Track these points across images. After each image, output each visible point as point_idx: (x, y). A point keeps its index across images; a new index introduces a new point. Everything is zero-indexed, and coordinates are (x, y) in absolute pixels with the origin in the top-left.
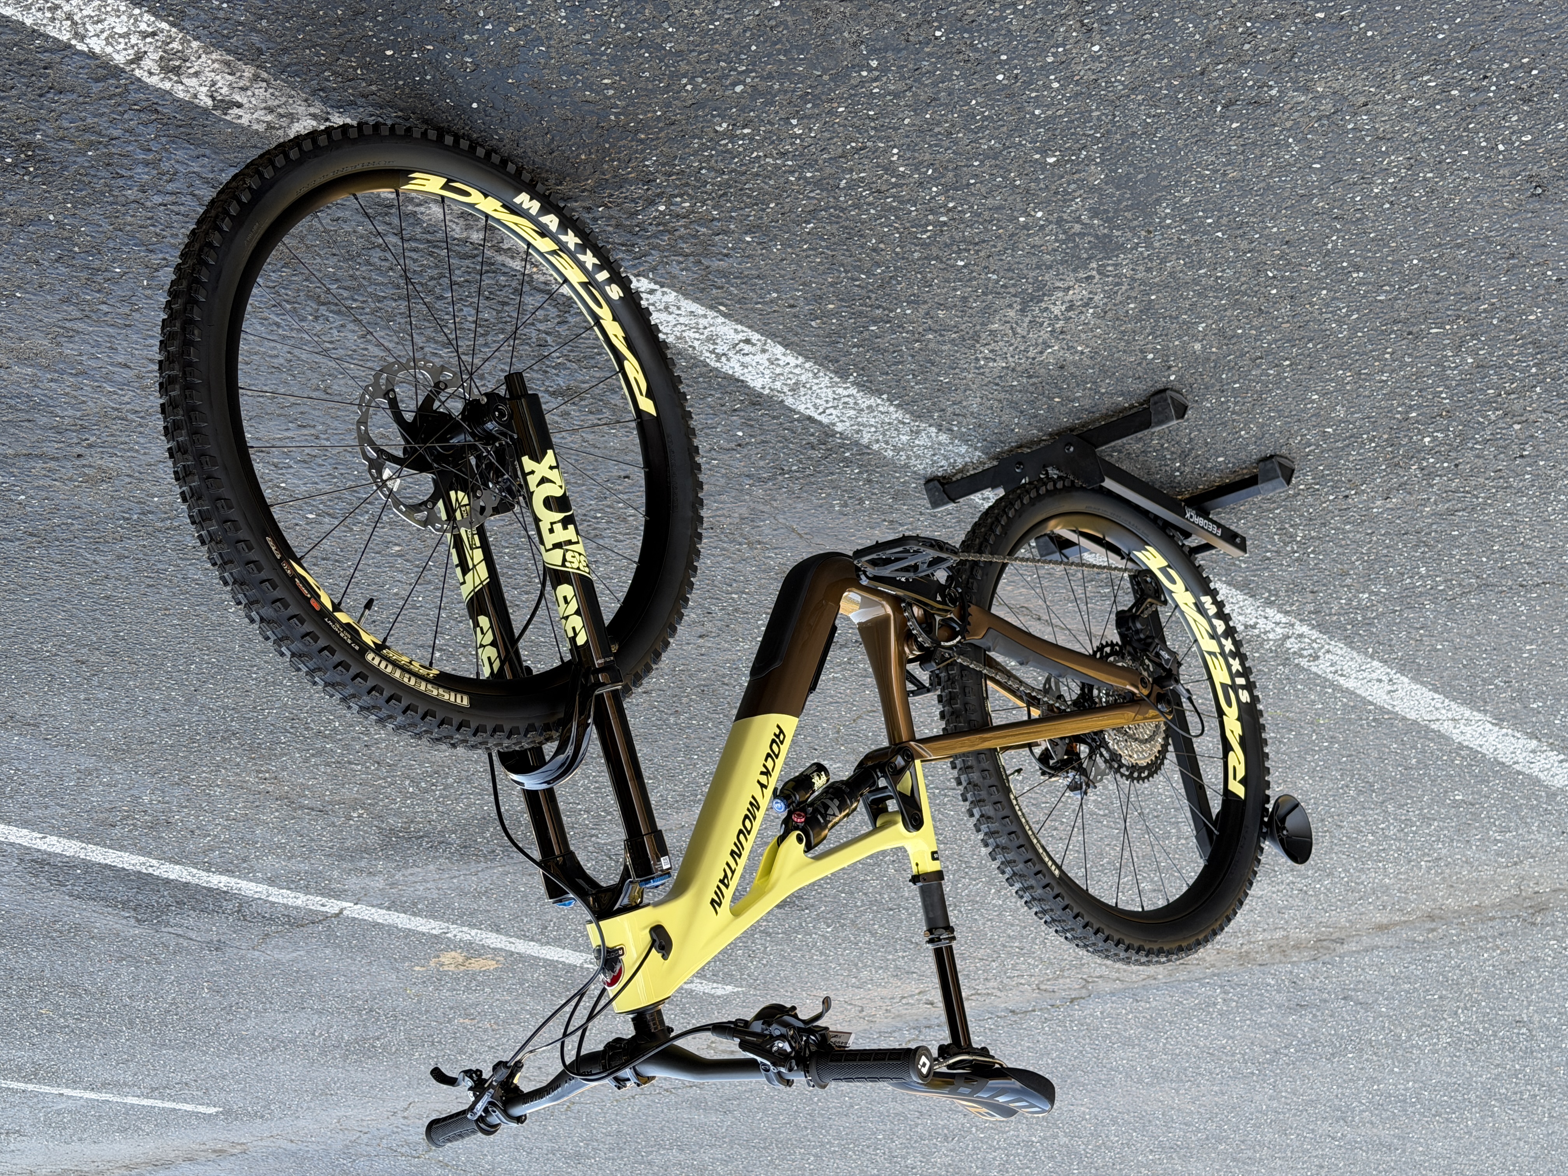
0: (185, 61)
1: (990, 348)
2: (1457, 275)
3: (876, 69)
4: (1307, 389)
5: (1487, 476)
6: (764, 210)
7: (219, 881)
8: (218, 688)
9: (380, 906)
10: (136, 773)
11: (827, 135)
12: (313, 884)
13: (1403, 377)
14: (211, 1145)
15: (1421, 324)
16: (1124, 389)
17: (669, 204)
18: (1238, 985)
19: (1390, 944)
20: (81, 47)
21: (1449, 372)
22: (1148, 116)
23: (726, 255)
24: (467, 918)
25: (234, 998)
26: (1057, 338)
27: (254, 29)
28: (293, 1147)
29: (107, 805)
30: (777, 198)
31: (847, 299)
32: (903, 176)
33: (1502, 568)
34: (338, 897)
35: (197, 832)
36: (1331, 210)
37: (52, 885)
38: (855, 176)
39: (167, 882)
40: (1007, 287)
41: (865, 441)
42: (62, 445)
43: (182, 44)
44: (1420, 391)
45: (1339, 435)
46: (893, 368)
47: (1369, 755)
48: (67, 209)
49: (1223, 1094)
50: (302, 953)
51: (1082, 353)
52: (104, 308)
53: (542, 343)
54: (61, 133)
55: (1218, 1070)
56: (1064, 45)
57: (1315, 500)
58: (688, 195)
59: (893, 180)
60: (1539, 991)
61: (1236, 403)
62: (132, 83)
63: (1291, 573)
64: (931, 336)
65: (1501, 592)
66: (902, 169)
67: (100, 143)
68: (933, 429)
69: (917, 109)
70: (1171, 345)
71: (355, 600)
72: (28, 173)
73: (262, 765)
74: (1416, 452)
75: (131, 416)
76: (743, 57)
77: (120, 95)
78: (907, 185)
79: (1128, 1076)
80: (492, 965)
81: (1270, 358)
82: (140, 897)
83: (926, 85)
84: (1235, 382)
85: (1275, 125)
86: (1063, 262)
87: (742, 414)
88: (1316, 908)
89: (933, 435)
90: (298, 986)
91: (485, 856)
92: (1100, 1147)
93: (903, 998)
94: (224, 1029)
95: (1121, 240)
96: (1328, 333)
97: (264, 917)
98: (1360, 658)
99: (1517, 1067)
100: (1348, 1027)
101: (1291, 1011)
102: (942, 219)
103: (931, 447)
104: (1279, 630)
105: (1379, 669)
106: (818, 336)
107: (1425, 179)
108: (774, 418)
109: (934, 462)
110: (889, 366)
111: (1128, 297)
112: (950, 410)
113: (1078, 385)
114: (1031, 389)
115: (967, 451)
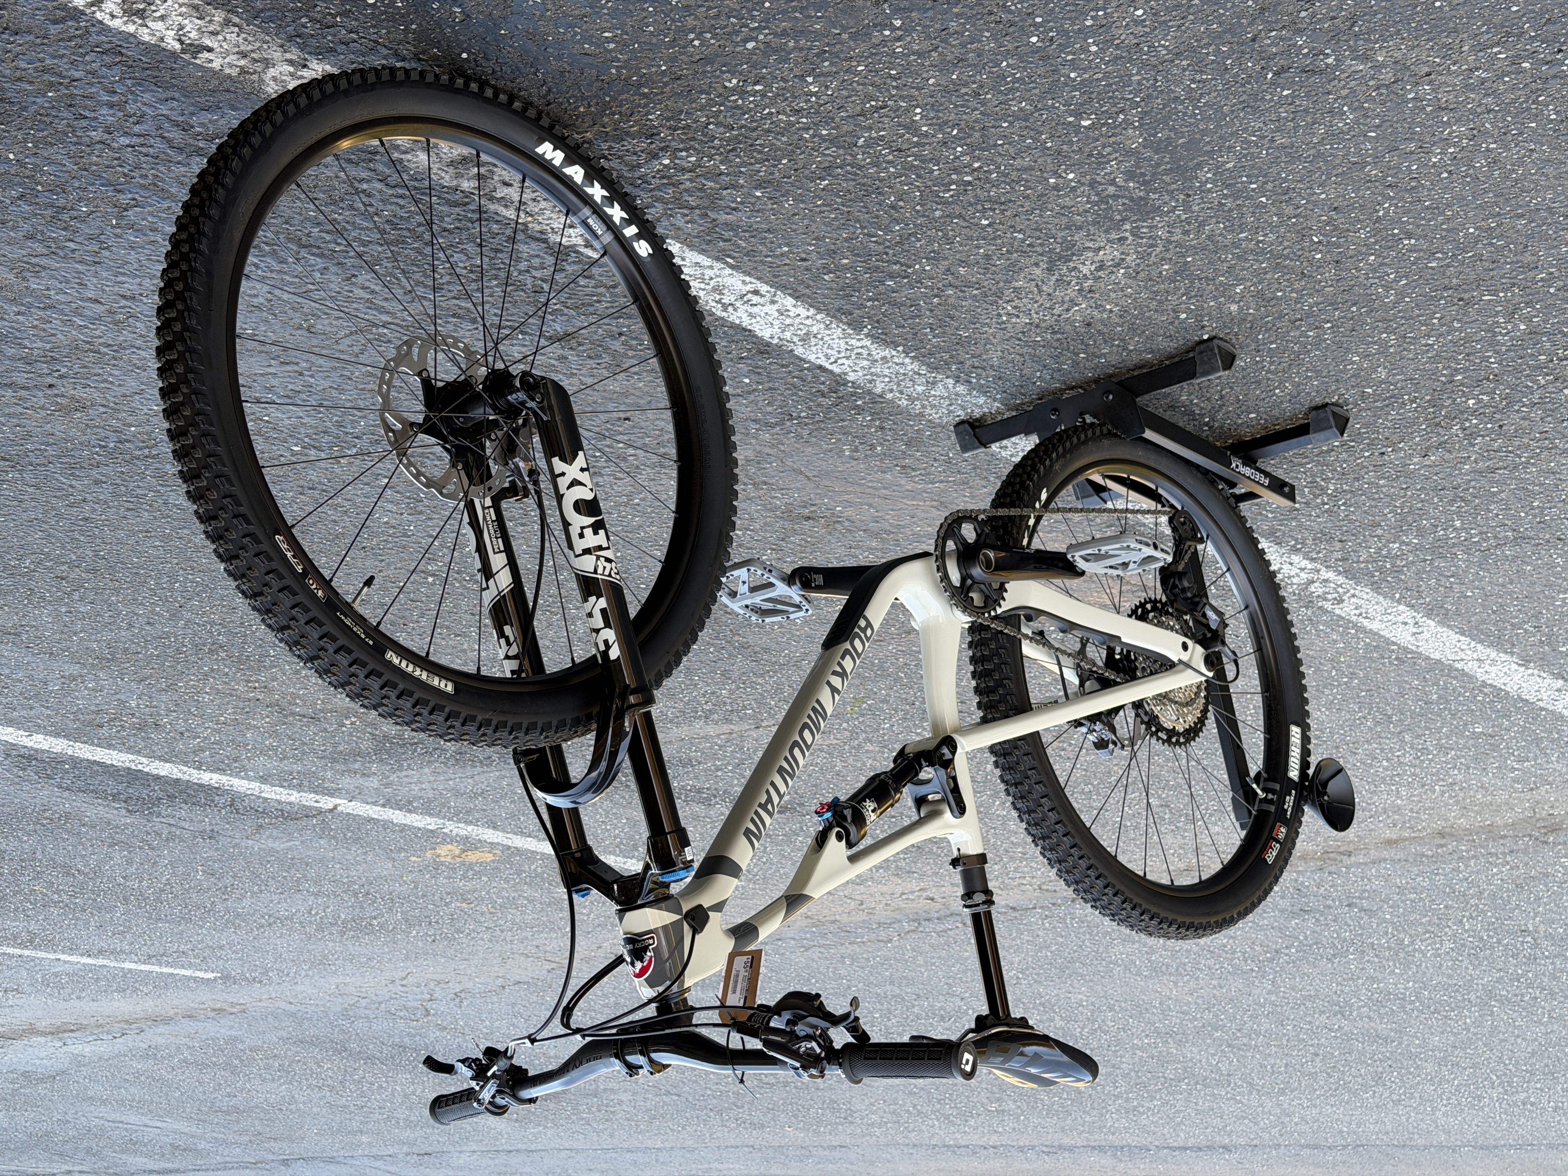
0: (150, 4)
1: (1014, 304)
2: (1515, 244)
3: (899, 28)
4: (1348, 350)
5: (1532, 436)
6: (775, 166)
7: (210, 778)
8: (203, 605)
9: (375, 803)
10: (122, 680)
11: (845, 93)
12: (306, 783)
13: (1451, 341)
14: (210, 1005)
15: (1474, 290)
16: (1154, 347)
17: (674, 158)
19: (1398, 857)
21: (1500, 338)
22: (1193, 81)
23: (735, 209)
24: (464, 815)
25: (229, 881)
26: (1085, 297)
28: (292, 1008)
29: (94, 708)
30: (791, 155)
31: (863, 255)
32: (926, 135)
33: (1540, 522)
34: (331, 795)
35: (187, 734)
36: (1384, 178)
37: (40, 778)
38: (874, 135)
39: (158, 778)
40: (1033, 246)
41: (878, 390)
42: (31, 375)
44: (1468, 355)
45: (1379, 395)
46: (910, 321)
47: (1389, 691)
48: (28, 149)
49: (1221, 988)
50: (297, 843)
51: (1111, 311)
52: (72, 245)
53: (538, 289)
54: (17, 74)
55: (1217, 966)
56: (1104, 9)
57: (1350, 456)
58: (695, 149)
59: (915, 139)
60: (1546, 904)
61: (1271, 363)
62: (93, 25)
63: (1319, 524)
65: (1538, 545)
66: (924, 129)
67: (61, 84)
68: (951, 381)
69: (943, 69)
70: (1206, 306)
71: (344, 527)
73: (251, 676)
74: (1460, 413)
75: (103, 350)
76: (756, 13)
77: (81, 36)
78: (930, 144)
79: (1127, 969)
80: (489, 857)
81: (1311, 320)
82: (130, 790)
83: (954, 46)
84: (1272, 343)
85: (1329, 93)
86: (1095, 223)
87: (749, 362)
89: (950, 386)
90: (293, 872)
91: (481, 762)
92: (1096, 1030)
93: (903, 894)
94: (220, 907)
95: (1157, 203)
96: (1374, 297)
97: (257, 811)
98: (1385, 603)
99: (1520, 971)
100: (1351, 931)
101: (1294, 915)
102: (966, 179)
103: (948, 397)
104: (1303, 575)
105: (1405, 613)
106: (831, 289)
107: (1488, 150)
108: (783, 366)
109: (950, 412)
110: (905, 320)
111: (1163, 259)
112: (969, 363)
113: (1105, 342)
114: (1055, 344)
115: (985, 402)
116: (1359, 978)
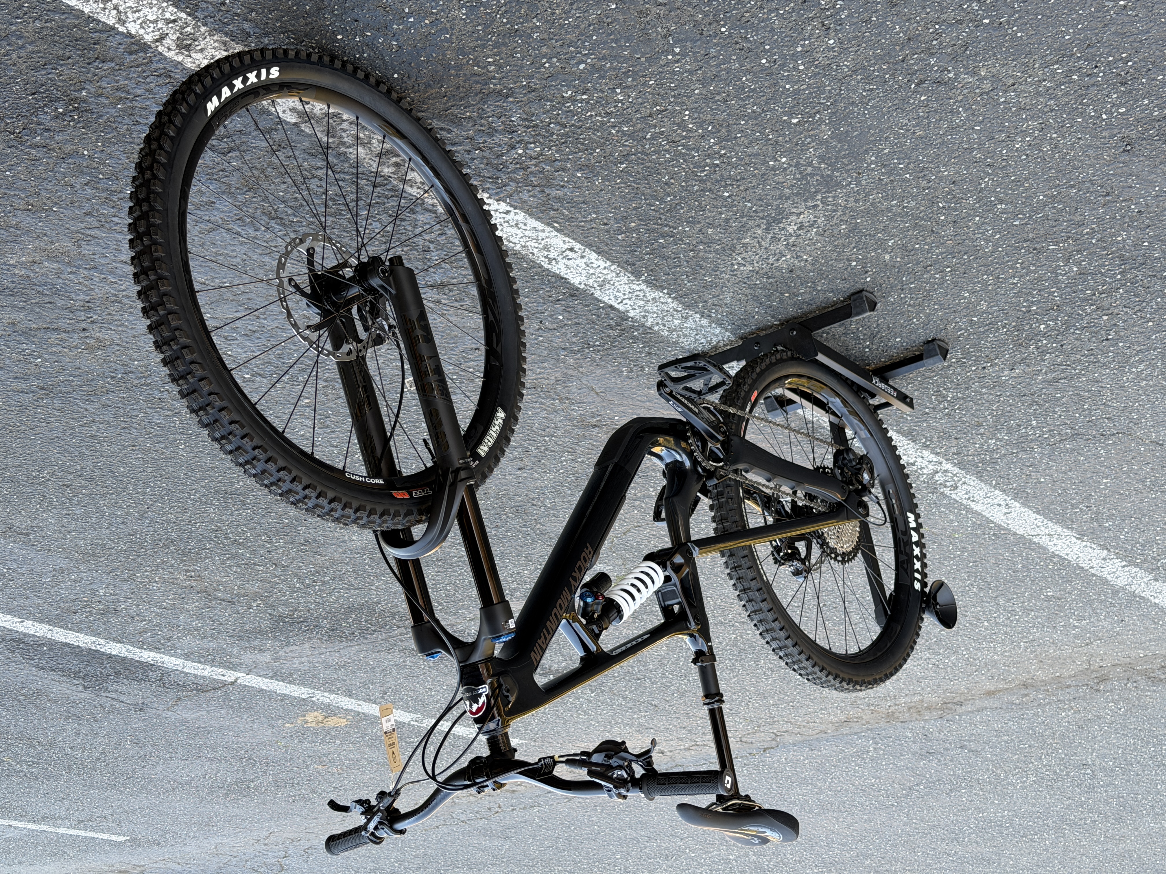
0: (194, 41)
1: (742, 256)
2: (1070, 207)
3: (678, 54)
4: (961, 288)
5: (1083, 353)
6: (591, 154)
7: (148, 656)
8: (164, 506)
9: (265, 676)
10: (97, 571)
11: (640, 100)
12: (218, 659)
13: (1029, 280)
14: (118, 867)
15: (1043, 242)
16: (834, 287)
17: (525, 148)
18: (885, 738)
19: (995, 705)
20: (122, 29)
21: (1060, 277)
22: (864, 90)
23: (562, 186)
24: (328, 686)
25: (148, 749)
26: (790, 250)
27: (245, 19)
29: (73, 597)
30: (602, 146)
31: (645, 219)
32: (691, 130)
33: (1089, 422)
34: (235, 669)
35: (137, 618)
36: (985, 159)
37: (24, 659)
38: (658, 130)
39: (110, 656)
40: (757, 212)
41: (649, 324)
42: (72, 321)
43: (194, 28)
44: (1040, 291)
45: (982, 322)
46: (673, 270)
47: (988, 561)
48: (98, 147)
50: (203, 713)
51: (806, 261)
52: (116, 219)
54: (100, 92)
56: (809, 39)
57: (962, 370)
58: (540, 142)
59: (684, 133)
61: (911, 299)
62: (140, 45)
63: (942, 424)
64: (701, 247)
65: (1088, 439)
66: (691, 126)
67: (127, 99)
68: (698, 316)
69: (704, 83)
70: (869, 256)
72: (73, 120)
73: (190, 566)
74: (1034, 336)
76: (587, 44)
77: (145, 64)
78: (693, 137)
80: (343, 722)
81: (937, 266)
82: (88, 669)
83: (712, 66)
84: (912, 283)
85: (950, 98)
86: (797, 195)
87: (564, 303)
88: (945, 678)
89: (697, 320)
90: (197, 739)
91: (347, 637)
94: (139, 773)
95: (839, 179)
96: (978, 248)
97: (178, 684)
98: (986, 488)
100: (963, 769)
101: (923, 757)
102: (716, 162)
103: (695, 329)
104: (931, 467)
105: (999, 496)
106: (622, 246)
108: (586, 306)
109: (697, 340)
110: (670, 269)
111: (842, 221)
112: (711, 301)
113: (802, 284)
114: (769, 287)
115: (720, 332)
116: (969, 809)
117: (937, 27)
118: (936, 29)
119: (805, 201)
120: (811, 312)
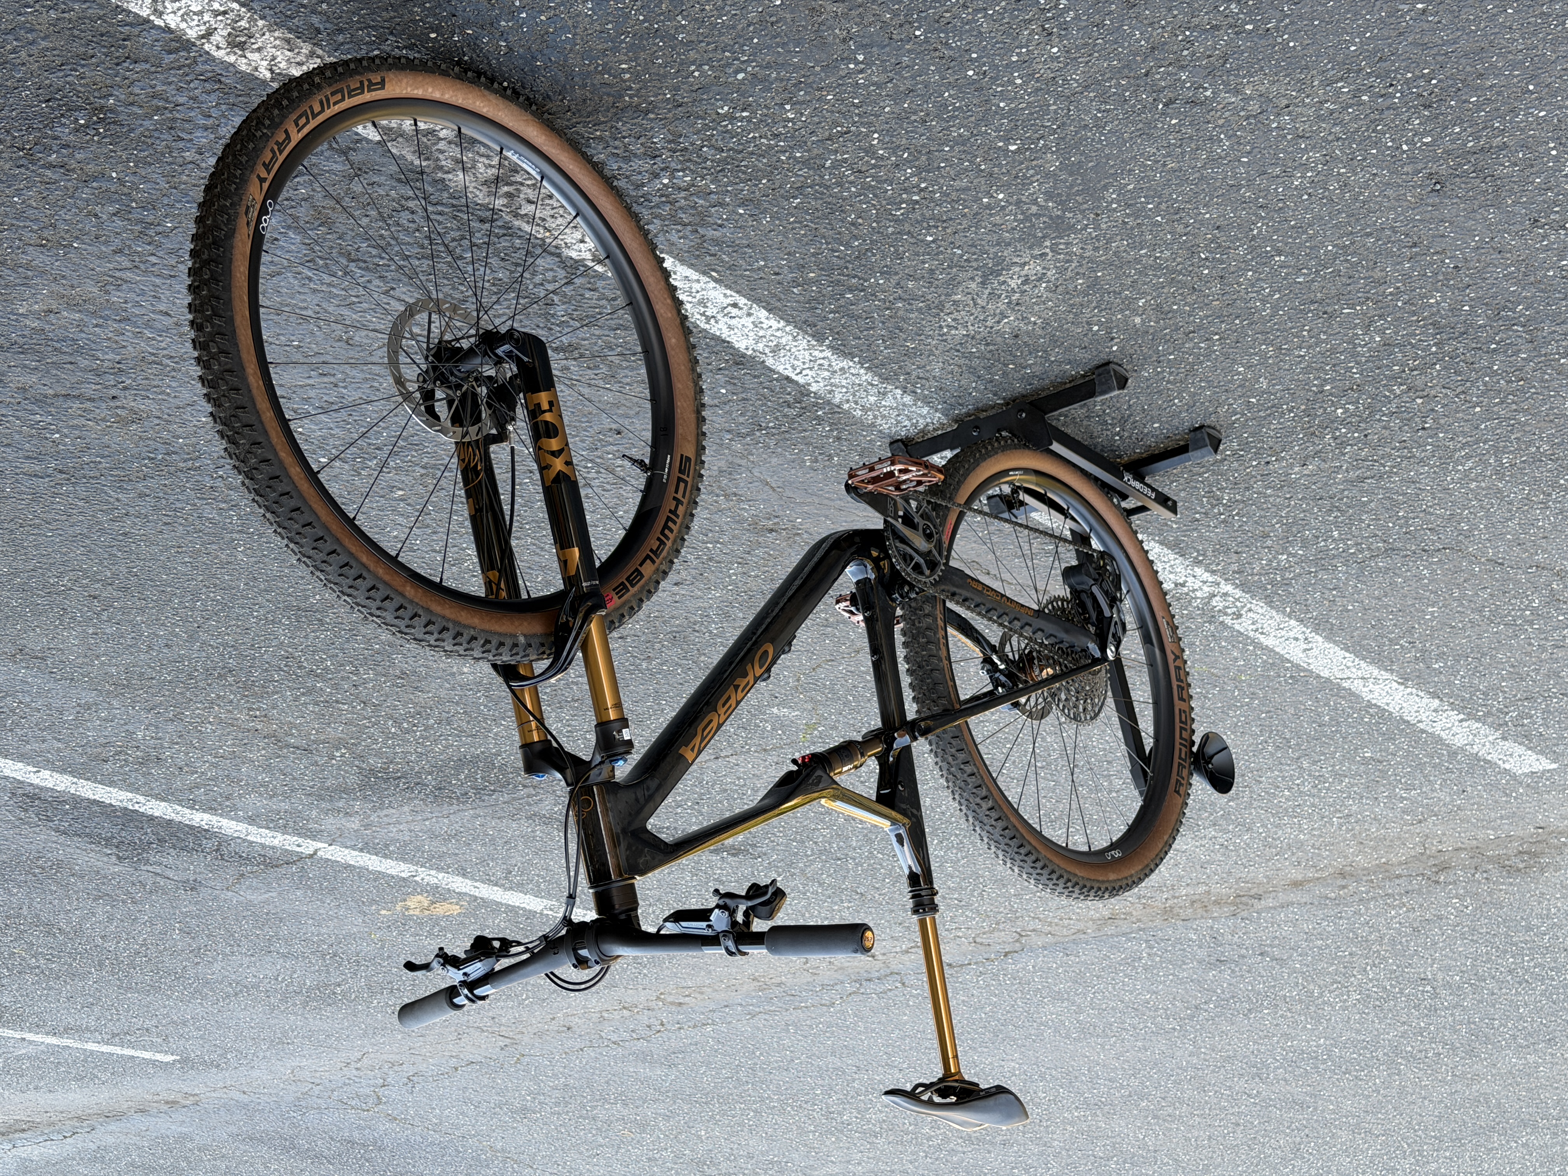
0: (250, 37)
1: (953, 316)
2: (1367, 261)
3: (862, 62)
4: (1234, 361)
5: (1393, 446)
6: (756, 185)
7: (200, 818)
8: (220, 625)
9: (353, 848)
10: (133, 708)
11: (816, 119)
12: (291, 824)
13: (1319, 352)
14: (164, 1096)
15: (1335, 304)
16: (1072, 358)
17: (672, 177)
19: (1304, 900)
20: (158, 22)
21: (1360, 349)
22: (1099, 111)
23: (720, 226)
24: (436, 862)
25: (202, 940)
26: (1013, 309)
27: (314, 12)
28: (245, 1098)
29: (102, 740)
30: (769, 176)
31: (827, 269)
32: (882, 158)
33: (1406, 533)
34: (313, 838)
35: (186, 769)
36: (1257, 199)
37: (40, 820)
38: (839, 157)
39: (151, 818)
40: (970, 262)
41: (837, 401)
42: (99, 387)
43: (249, 22)
44: (1334, 366)
45: (1262, 405)
46: (865, 333)
47: (1286, 712)
48: (129, 168)
50: (274, 894)
51: (1035, 323)
52: (153, 259)
53: (549, 302)
54: (131, 99)
56: (1027, 46)
57: (1240, 465)
58: (691, 170)
59: (873, 162)
60: (1441, 949)
61: (1171, 373)
62: (201, 56)
63: (1217, 534)
64: (900, 305)
65: (1406, 556)
66: (881, 152)
67: (166, 108)
68: (899, 392)
69: (897, 98)
70: (1114, 318)
72: (98, 134)
73: (254, 703)
74: (1331, 422)
75: (166, 361)
76: (746, 48)
77: (189, 66)
78: (886, 166)
80: (456, 910)
81: (1202, 333)
82: (123, 834)
83: (906, 78)
84: (1170, 354)
85: (1208, 122)
86: (1020, 240)
87: (727, 372)
88: (1236, 863)
89: (899, 396)
90: (266, 928)
91: (458, 798)
94: (191, 972)
95: (1072, 222)
96: (1253, 310)
97: (240, 857)
98: (1278, 617)
99: (1422, 1024)
100: (1264, 983)
101: (1211, 966)
102: (915, 198)
103: (896, 408)
104: (1206, 589)
105: (1296, 628)
106: (799, 302)
107: (1339, 174)
108: (755, 377)
109: (898, 422)
110: (861, 332)
111: (1078, 274)
112: (914, 374)
113: (1030, 353)
114: (989, 356)
115: (928, 413)
116: (1274, 1035)
117: (1188, 33)
118: (1187, 37)
119: (1030, 248)
120: (1043, 390)
